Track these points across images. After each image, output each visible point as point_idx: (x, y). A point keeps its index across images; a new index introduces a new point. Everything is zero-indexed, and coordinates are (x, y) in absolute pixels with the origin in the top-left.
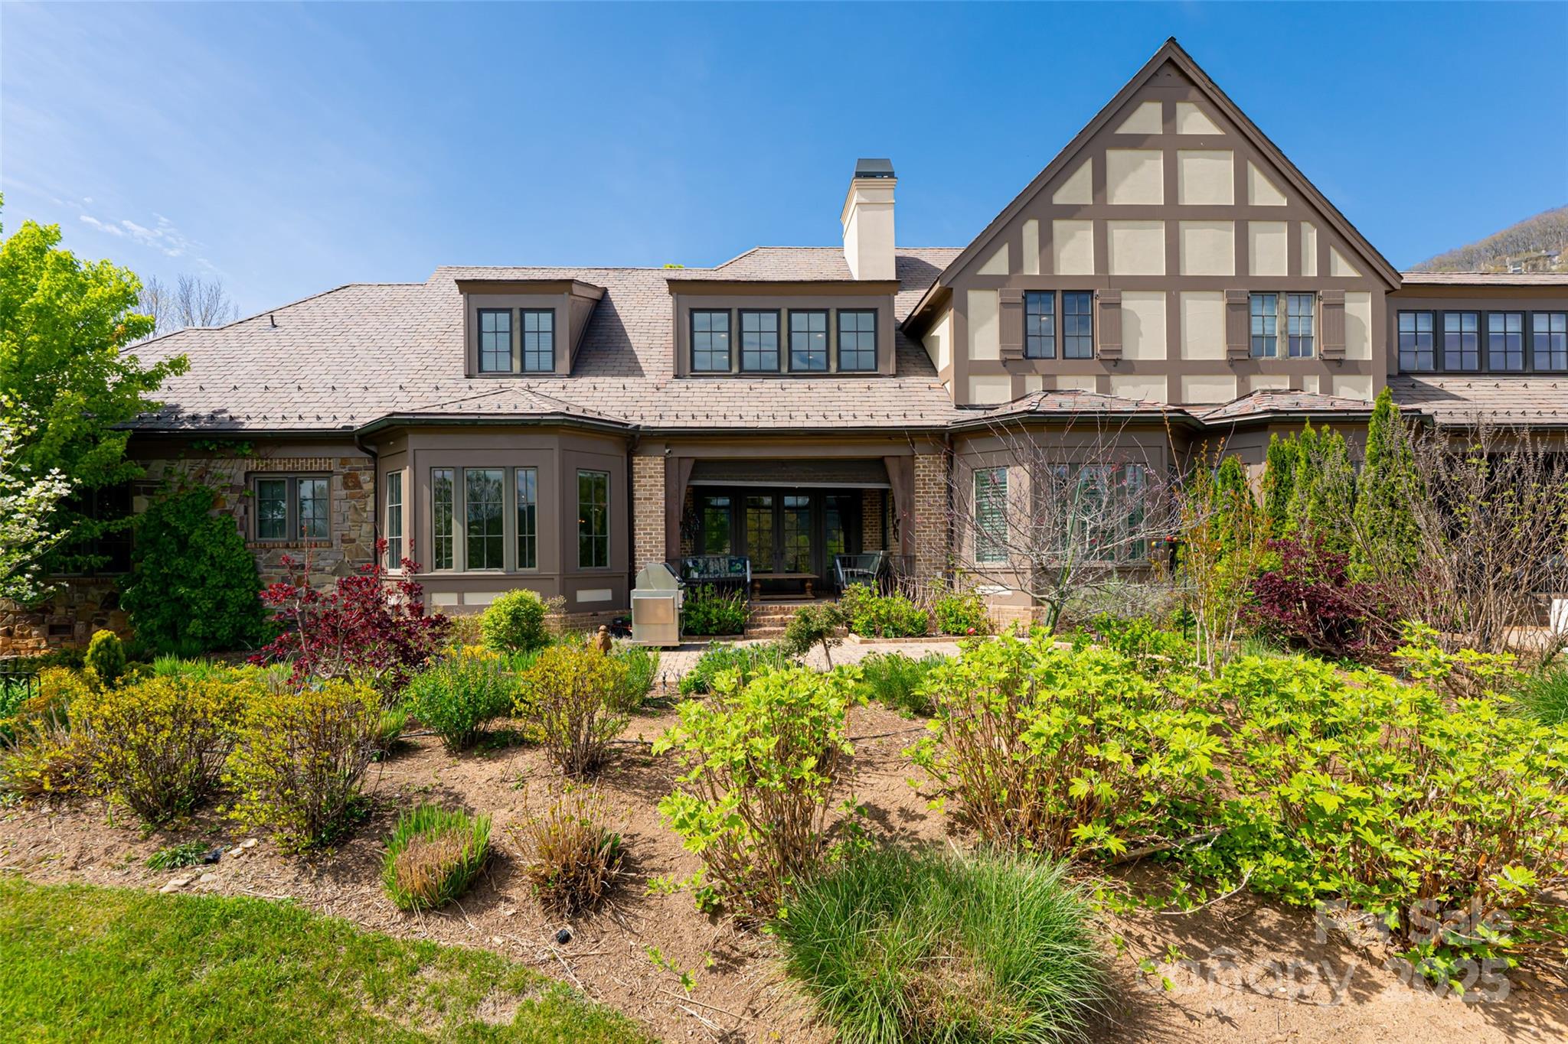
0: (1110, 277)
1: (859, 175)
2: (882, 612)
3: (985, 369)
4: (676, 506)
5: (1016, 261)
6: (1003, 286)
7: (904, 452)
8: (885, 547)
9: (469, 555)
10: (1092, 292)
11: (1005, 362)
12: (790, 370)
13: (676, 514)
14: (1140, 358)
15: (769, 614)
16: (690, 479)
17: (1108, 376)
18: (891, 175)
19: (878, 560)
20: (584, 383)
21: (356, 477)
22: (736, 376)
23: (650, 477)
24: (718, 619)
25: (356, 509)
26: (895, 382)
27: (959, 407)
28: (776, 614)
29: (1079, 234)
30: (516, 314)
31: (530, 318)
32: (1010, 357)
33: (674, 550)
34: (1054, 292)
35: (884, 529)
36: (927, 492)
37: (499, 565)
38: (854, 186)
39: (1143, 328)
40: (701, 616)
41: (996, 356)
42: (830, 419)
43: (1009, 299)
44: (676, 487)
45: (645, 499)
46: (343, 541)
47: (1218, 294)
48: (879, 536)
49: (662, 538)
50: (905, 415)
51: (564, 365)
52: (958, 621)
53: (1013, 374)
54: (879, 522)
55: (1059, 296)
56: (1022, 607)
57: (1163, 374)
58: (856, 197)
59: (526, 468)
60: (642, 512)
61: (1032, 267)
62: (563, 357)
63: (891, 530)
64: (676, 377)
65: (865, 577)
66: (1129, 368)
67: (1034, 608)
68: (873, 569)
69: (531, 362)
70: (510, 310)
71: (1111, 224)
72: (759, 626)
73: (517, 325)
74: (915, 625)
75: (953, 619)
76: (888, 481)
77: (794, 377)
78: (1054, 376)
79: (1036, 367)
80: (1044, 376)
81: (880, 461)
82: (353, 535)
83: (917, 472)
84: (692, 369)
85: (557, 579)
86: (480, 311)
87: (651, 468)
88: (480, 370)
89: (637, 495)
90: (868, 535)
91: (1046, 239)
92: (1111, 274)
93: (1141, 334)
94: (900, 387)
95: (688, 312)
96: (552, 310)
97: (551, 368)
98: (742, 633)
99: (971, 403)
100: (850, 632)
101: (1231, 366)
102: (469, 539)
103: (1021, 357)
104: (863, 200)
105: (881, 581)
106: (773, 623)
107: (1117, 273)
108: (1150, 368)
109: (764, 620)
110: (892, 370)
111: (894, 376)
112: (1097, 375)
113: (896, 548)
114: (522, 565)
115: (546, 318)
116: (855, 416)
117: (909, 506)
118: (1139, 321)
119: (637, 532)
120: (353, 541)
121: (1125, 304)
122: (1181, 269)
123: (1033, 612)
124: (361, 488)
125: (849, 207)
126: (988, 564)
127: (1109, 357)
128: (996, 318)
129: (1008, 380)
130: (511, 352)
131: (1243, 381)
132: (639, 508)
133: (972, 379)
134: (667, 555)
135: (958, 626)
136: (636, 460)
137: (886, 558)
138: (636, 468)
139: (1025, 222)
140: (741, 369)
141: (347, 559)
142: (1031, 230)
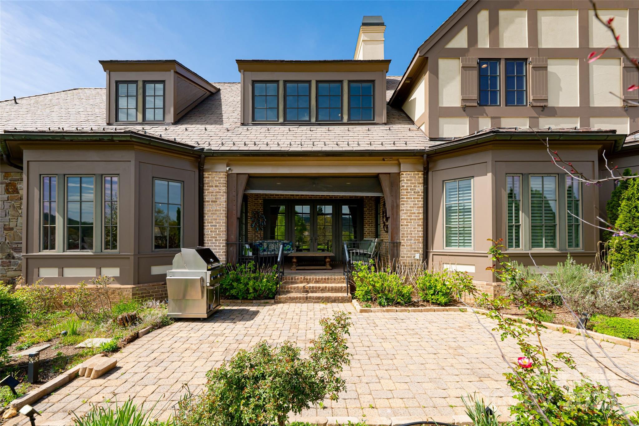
0: (539, 49)
1: (364, 24)
2: (377, 285)
3: (450, 113)
4: (235, 207)
5: (473, 38)
6: (463, 55)
7: (394, 170)
8: (377, 236)
9: (69, 239)
10: (526, 59)
11: (464, 108)
12: (316, 121)
13: (235, 212)
14: (560, 106)
15: (296, 283)
16: (246, 189)
17: (538, 118)
18: (382, 24)
19: (373, 245)
20: (181, 128)
21: (15, 186)
22: (282, 124)
23: (215, 186)
24: (254, 289)
25: (14, 207)
26: (387, 127)
27: (432, 139)
28: (301, 282)
29: (518, 20)
30: (140, 84)
31: (149, 87)
32: (468, 104)
33: (233, 237)
34: (499, 60)
35: (377, 225)
36: (409, 198)
37: (91, 247)
38: (361, 32)
39: (562, 85)
40: (242, 286)
41: (458, 104)
42: (341, 146)
43: (468, 64)
44: (234, 194)
45: (212, 201)
46: (5, 229)
47: (617, 61)
48: (373, 229)
49: (223, 228)
50: (394, 144)
51: (170, 117)
52: (435, 293)
53: (470, 116)
54: (374, 221)
55: (503, 63)
56: (485, 283)
57: (577, 116)
58: (362, 37)
59: (112, 175)
60: (209, 211)
61: (484, 42)
62: (170, 112)
63: (382, 225)
64: (243, 124)
65: (365, 256)
66: (553, 112)
67: (495, 284)
68: (371, 250)
69: (150, 115)
70: (136, 82)
71: (540, 13)
72: (288, 292)
73: (140, 91)
74: (403, 296)
75: (432, 292)
76: (381, 191)
77: (320, 125)
78: (500, 118)
79: (487, 112)
80: (492, 118)
81: (377, 177)
82: (12, 225)
83: (402, 184)
84: (253, 120)
85: (132, 258)
86: (117, 83)
87: (216, 181)
88: (117, 120)
89: (207, 198)
90: (367, 229)
91: (494, 24)
92: (540, 47)
93: (561, 89)
94: (390, 129)
95: (251, 82)
96: (163, 82)
97: (162, 120)
98: (273, 298)
99: (441, 136)
100: (353, 298)
101: (626, 111)
102: (68, 228)
103: (476, 105)
104: (366, 39)
105: (377, 260)
106: (298, 290)
107: (544, 46)
108: (568, 112)
109: (291, 288)
110: (384, 120)
111: (385, 124)
112: (530, 117)
113: (386, 237)
114: (107, 247)
115: (160, 86)
116: (359, 144)
117: (396, 208)
118: (559, 80)
119: (206, 224)
120: (12, 229)
121: (550, 69)
122: (590, 43)
123: (495, 287)
124: (18, 193)
125: (359, 45)
126: (453, 249)
127: (538, 104)
128: (459, 78)
129: (467, 120)
130: (137, 109)
131: (634, 121)
132: (208, 208)
133: (442, 121)
134: (227, 240)
135: (437, 297)
136: (206, 174)
137: (379, 244)
138: (206, 180)
139: (479, 12)
140: (285, 120)
141: (7, 241)
142: (483, 17)
